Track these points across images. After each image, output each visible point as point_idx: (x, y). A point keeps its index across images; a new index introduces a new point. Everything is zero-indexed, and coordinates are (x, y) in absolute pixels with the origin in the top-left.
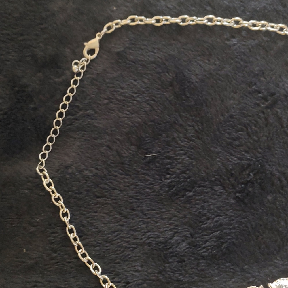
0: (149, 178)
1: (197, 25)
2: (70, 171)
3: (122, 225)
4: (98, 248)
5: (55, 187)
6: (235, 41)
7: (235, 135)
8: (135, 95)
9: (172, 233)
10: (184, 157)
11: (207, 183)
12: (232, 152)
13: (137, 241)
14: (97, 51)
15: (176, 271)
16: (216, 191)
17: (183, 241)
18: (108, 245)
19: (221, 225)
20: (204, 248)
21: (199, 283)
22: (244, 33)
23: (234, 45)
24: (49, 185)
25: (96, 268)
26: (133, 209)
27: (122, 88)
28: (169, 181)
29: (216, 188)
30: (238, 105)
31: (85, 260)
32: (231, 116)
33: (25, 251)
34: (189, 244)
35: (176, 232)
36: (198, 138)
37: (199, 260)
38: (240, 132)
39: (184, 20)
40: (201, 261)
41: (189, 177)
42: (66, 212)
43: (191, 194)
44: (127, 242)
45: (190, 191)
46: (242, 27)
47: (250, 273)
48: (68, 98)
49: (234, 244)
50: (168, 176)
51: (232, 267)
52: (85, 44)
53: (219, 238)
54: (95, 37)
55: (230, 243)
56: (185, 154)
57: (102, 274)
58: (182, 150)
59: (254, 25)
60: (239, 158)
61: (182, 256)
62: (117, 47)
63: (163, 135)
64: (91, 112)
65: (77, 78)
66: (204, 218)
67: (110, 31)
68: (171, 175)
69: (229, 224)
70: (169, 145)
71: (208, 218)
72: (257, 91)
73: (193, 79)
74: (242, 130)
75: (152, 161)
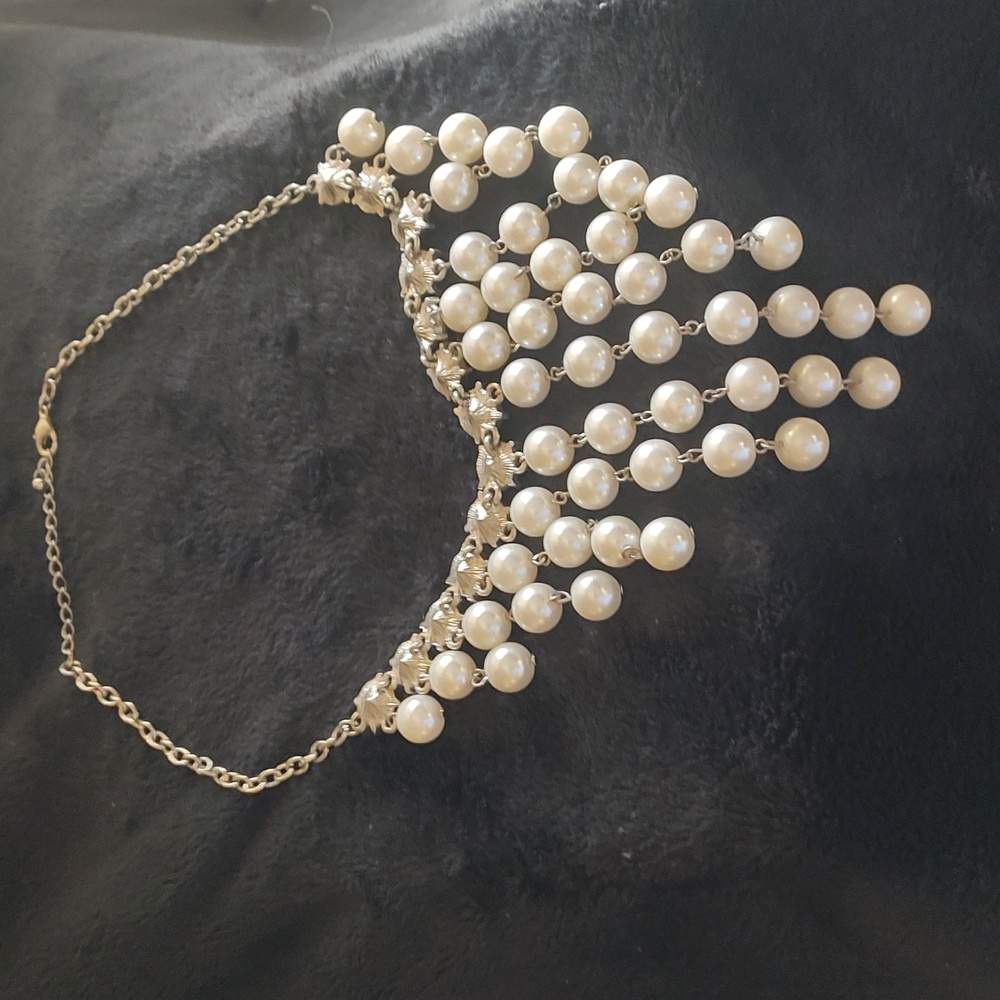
0: (198, 579)
2: (102, 642)
5: (97, 681)
6: (199, 286)
7: (271, 428)
8: (124, 466)
9: (268, 639)
11: (273, 529)
12: (280, 457)
13: (233, 685)
14: (53, 436)
16: (289, 532)
17: (288, 641)
18: (202, 718)
19: (321, 580)
20: (317, 632)
21: (341, 690)
22: (207, 265)
23: (202, 292)
24: (87, 681)
25: (204, 763)
26: (206, 641)
27: (105, 468)
28: (224, 564)
29: (289, 527)
30: (252, 378)
31: (183, 762)
32: (252, 404)
33: (113, 805)
34: (296, 640)
36: (229, 469)
38: (275, 420)
39: (123, 307)
40: (322, 654)
41: (247, 539)
42: (129, 707)
43: (261, 561)
44: (223, 695)
45: (259, 558)
46: (199, 256)
47: (394, 627)
48: (52, 537)
49: (352, 597)
50: (221, 556)
51: (367, 635)
52: (34, 436)
53: (329, 600)
54: (39, 418)
55: (346, 599)
56: (224, 508)
57: (213, 767)
58: (220, 503)
59: (211, 242)
60: (291, 461)
61: (294, 665)
62: (70, 411)
63: (185, 498)
64: (88, 534)
65: (48, 496)
66: (296, 586)
67: (53, 394)
68: (223, 551)
69: (331, 571)
70: (200, 508)
71: (302, 581)
72: (264, 340)
73: (180, 384)
74: (275, 415)
75: (190, 549)
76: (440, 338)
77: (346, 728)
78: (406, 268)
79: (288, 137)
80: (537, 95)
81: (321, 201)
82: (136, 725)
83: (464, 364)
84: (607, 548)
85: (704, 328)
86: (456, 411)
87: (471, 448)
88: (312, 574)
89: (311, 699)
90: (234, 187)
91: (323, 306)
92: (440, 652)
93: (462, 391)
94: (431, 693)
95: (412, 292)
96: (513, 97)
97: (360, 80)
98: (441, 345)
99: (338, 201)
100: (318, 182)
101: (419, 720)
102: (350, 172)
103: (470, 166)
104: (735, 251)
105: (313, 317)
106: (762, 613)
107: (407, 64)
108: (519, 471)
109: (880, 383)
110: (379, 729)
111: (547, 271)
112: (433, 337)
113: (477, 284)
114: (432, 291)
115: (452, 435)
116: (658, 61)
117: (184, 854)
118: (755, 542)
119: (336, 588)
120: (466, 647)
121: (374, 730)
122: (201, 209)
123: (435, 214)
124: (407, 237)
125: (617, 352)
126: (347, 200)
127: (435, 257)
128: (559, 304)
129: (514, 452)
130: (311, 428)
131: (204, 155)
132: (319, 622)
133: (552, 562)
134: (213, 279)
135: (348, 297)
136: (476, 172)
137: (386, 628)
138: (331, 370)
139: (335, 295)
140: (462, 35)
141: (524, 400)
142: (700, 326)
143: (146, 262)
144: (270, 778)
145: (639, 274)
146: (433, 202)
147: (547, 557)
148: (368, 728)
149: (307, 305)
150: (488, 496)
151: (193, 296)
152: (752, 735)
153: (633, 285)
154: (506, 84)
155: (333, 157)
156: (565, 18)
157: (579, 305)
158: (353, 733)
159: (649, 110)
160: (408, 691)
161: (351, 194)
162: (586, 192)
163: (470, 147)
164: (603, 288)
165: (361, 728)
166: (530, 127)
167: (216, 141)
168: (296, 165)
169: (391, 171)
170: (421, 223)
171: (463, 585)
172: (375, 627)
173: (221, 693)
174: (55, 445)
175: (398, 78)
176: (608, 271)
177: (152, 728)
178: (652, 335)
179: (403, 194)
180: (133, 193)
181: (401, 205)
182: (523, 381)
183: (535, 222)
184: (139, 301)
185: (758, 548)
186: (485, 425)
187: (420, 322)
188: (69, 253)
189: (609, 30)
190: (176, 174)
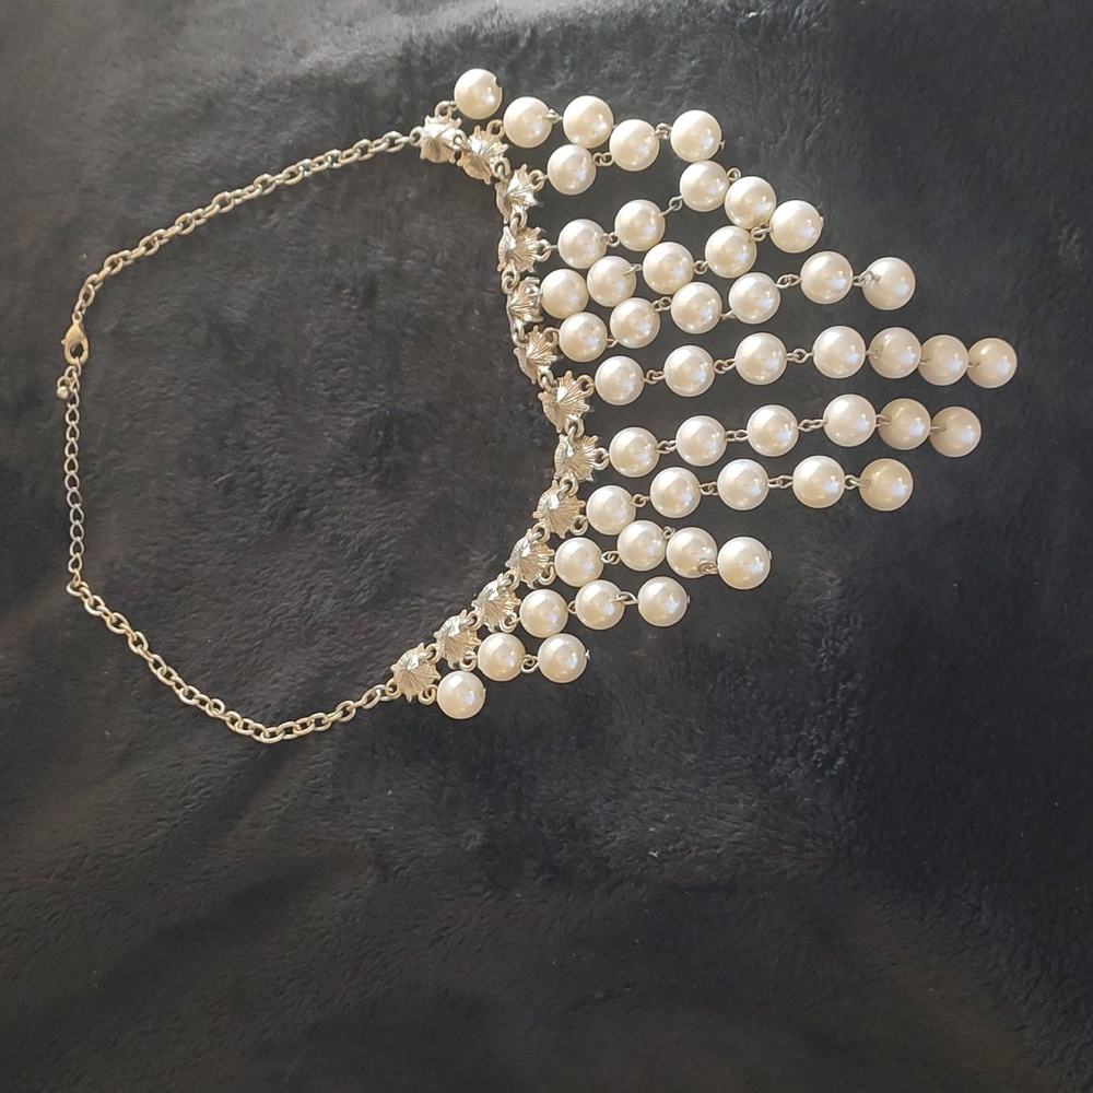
0: (234, 519)
1: (210, 219)
2: (117, 568)
3: (228, 618)
4: (208, 673)
5: (106, 606)
6: (274, 218)
7: (335, 379)
8: (164, 390)
9: (304, 592)
10: (274, 455)
11: (324, 482)
12: (341, 409)
13: (259, 632)
14: (85, 345)
15: (331, 651)
16: (342, 488)
17: (326, 597)
18: (220, 660)
19: (370, 541)
20: (359, 592)
21: (376, 654)
22: (285, 197)
23: (276, 225)
24: (96, 605)
25: (217, 706)
26: (234, 583)
27: (142, 388)
28: (265, 509)
29: (341, 483)
30: (320, 324)
31: (193, 702)
32: (318, 351)
33: (107, 733)
34: (335, 597)
35: (312, 588)
36: (282, 413)
37: (358, 615)
38: (340, 371)
39: (186, 225)
40: (362, 616)
41: (294, 486)
42: (139, 638)
43: (306, 512)
44: (246, 641)
45: (305, 509)
46: (277, 186)
47: (442, 600)
48: (72, 450)
49: (400, 562)
50: (263, 500)
51: (413, 603)
52: (63, 342)
53: (375, 564)
54: (72, 324)
55: (394, 564)
56: (274, 451)
57: (226, 711)
58: (268, 446)
59: (293, 175)
60: (353, 415)
61: (330, 622)
62: (109, 325)
63: (229, 434)
64: (113, 453)
65: (72, 407)
66: (342, 542)
67: (91, 300)
68: (266, 496)
69: (382, 533)
70: (245, 448)
71: (348, 540)
72: (340, 287)
73: (238, 316)
74: (341, 366)
75: (229, 487)
76: (535, 320)
77: (380, 693)
78: (508, 241)
79: (392, 81)
80: (669, 91)
81: (422, 156)
82: (146, 657)
83: (558, 350)
84: (682, 558)
85: (811, 358)
86: (540, 396)
87: (550, 436)
88: (361, 534)
89: (343, 658)
90: (326, 121)
91: (409, 264)
92: (491, 634)
93: (551, 377)
94: (477, 672)
95: (511, 268)
96: (644, 89)
97: (480, 36)
98: (536, 327)
99: (443, 159)
100: (423, 134)
101: (459, 696)
102: (460, 132)
103: (592, 151)
104: (853, 286)
105: (396, 273)
106: (826, 642)
107: (534, 32)
108: (600, 467)
109: (962, 433)
110: (416, 698)
111: (660, 274)
112: (528, 318)
113: (584, 273)
114: (532, 271)
115: (532, 419)
116: (801, 83)
117: (184, 794)
118: (830, 574)
119: (386, 551)
120: (519, 632)
121: (410, 699)
122: (285, 137)
123: (547, 194)
124: (514, 212)
125: (719, 367)
126: (452, 160)
127: (540, 237)
128: (667, 308)
129: (596, 448)
130: (380, 386)
131: (295, 82)
132: (363, 582)
133: (621, 561)
134: (290, 214)
135: (437, 259)
136: (598, 159)
137: (432, 599)
138: (410, 331)
139: (424, 255)
140: (596, 12)
141: (616, 398)
142: (807, 355)
143: (216, 182)
144: (289, 731)
145: (754, 295)
146: (547, 181)
147: (617, 556)
148: (403, 695)
149: (391, 259)
150: (564, 487)
151: (265, 227)
152: (799, 757)
153: (746, 303)
154: (638, 74)
155: (443, 113)
156: (710, 19)
157: (688, 314)
158: (385, 698)
159: (785, 129)
160: (451, 666)
161: (458, 156)
162: (710, 201)
163: (594, 133)
164: (714, 301)
165: (396, 695)
166: (662, 125)
167: (311, 69)
168: (399, 113)
169: (505, 140)
170: (530, 200)
171: (525, 571)
172: (421, 596)
173: (245, 637)
174: (85, 354)
175: (522, 44)
176: (723, 285)
177: (162, 662)
178: (759, 356)
179: (515, 167)
180: (209, 105)
181: (511, 176)
182: (618, 379)
183: (653, 220)
184: (202, 221)
185: (831, 580)
186: (570, 416)
187: (515, 300)
188: (128, 155)
189: (755, 41)
190: (261, 95)
